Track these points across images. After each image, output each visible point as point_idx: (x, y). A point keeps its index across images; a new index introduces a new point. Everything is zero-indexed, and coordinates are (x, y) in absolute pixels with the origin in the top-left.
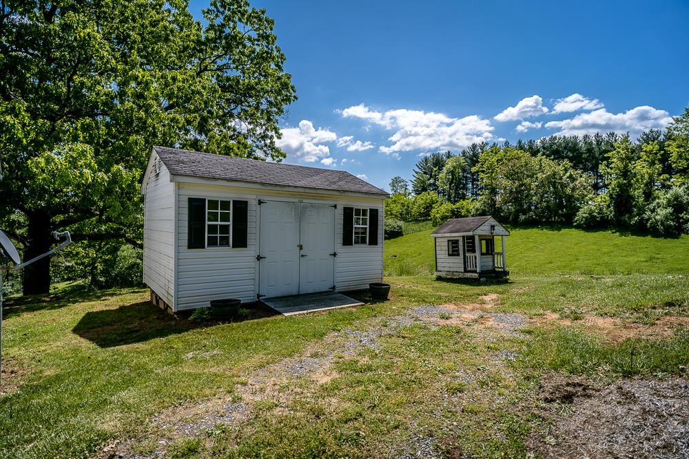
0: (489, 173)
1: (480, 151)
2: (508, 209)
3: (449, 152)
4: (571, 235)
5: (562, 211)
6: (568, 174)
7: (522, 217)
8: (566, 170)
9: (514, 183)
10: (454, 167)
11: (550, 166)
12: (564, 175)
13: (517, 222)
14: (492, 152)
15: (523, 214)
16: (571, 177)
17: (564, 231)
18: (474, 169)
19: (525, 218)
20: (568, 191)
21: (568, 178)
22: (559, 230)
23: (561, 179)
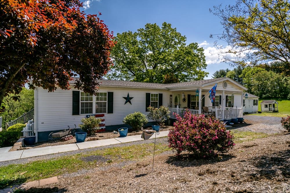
0: (247, 78)
1: (242, 68)
2: (257, 92)
3: (228, 69)
4: (287, 103)
5: (282, 93)
6: (284, 79)
7: (264, 96)
8: (283, 77)
9: (260, 82)
10: (231, 75)
11: (276, 75)
12: (282, 79)
13: (261, 97)
14: (248, 69)
15: (264, 95)
16: (285, 79)
17: (283, 101)
18: (240, 76)
19: (265, 96)
20: (285, 85)
21: (284, 80)
22: (281, 100)
23: (281, 80)
